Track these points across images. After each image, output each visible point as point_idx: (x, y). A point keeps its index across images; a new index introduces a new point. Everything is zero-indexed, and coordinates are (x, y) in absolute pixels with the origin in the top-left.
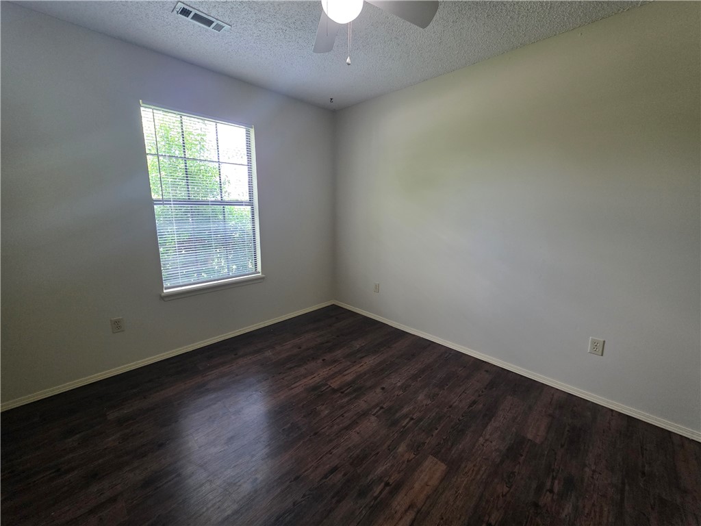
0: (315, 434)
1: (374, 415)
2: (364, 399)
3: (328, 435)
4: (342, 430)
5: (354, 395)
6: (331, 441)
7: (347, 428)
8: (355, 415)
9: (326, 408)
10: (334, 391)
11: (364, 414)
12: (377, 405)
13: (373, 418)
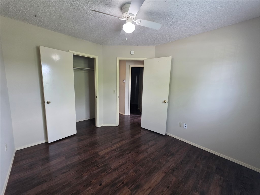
0: (134, 163)
1: (112, 169)
2: (113, 178)
3: (129, 162)
4: (125, 164)
5: (117, 181)
6: (129, 161)
7: (123, 164)
8: (119, 170)
9: (131, 174)
10: (127, 184)
11: (115, 170)
12: (108, 174)
13: (112, 167)
